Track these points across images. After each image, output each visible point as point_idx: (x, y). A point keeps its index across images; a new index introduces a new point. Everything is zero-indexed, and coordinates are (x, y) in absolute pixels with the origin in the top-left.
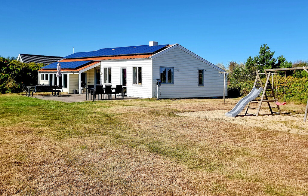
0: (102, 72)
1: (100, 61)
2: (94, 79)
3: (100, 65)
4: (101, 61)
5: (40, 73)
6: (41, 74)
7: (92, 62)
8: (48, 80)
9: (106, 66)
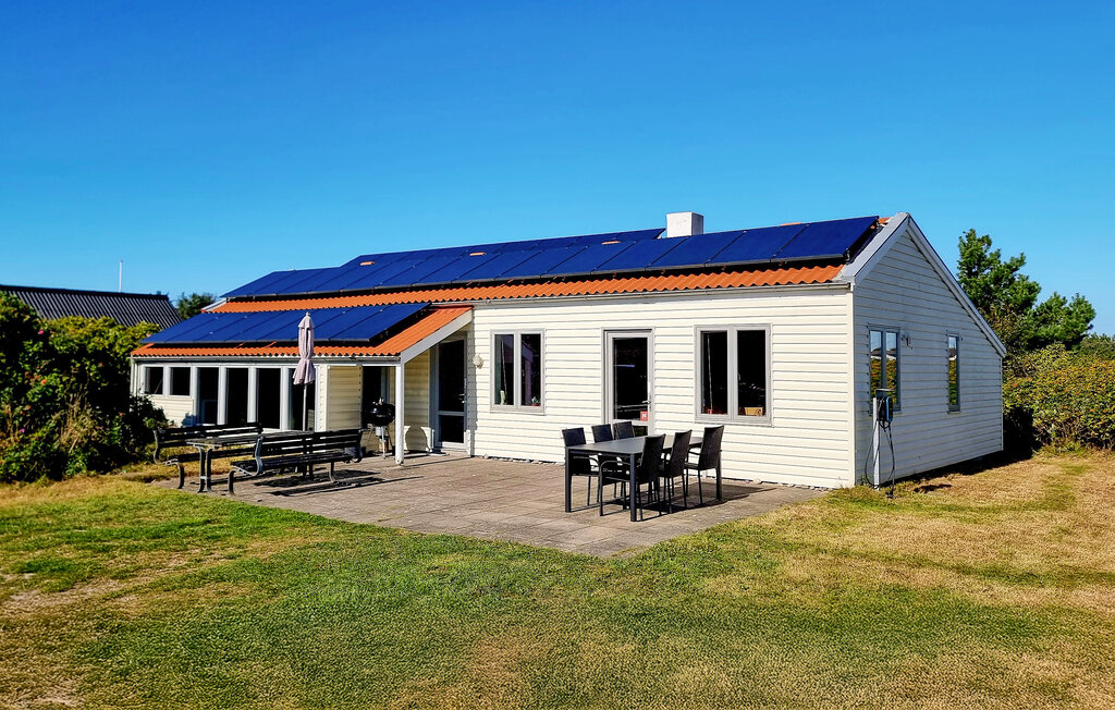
0: (483, 354)
1: (472, 306)
2: (428, 386)
3: (471, 324)
4: (473, 303)
5: (138, 362)
6: (143, 367)
7: (428, 310)
8: (186, 392)
9: (504, 329)
